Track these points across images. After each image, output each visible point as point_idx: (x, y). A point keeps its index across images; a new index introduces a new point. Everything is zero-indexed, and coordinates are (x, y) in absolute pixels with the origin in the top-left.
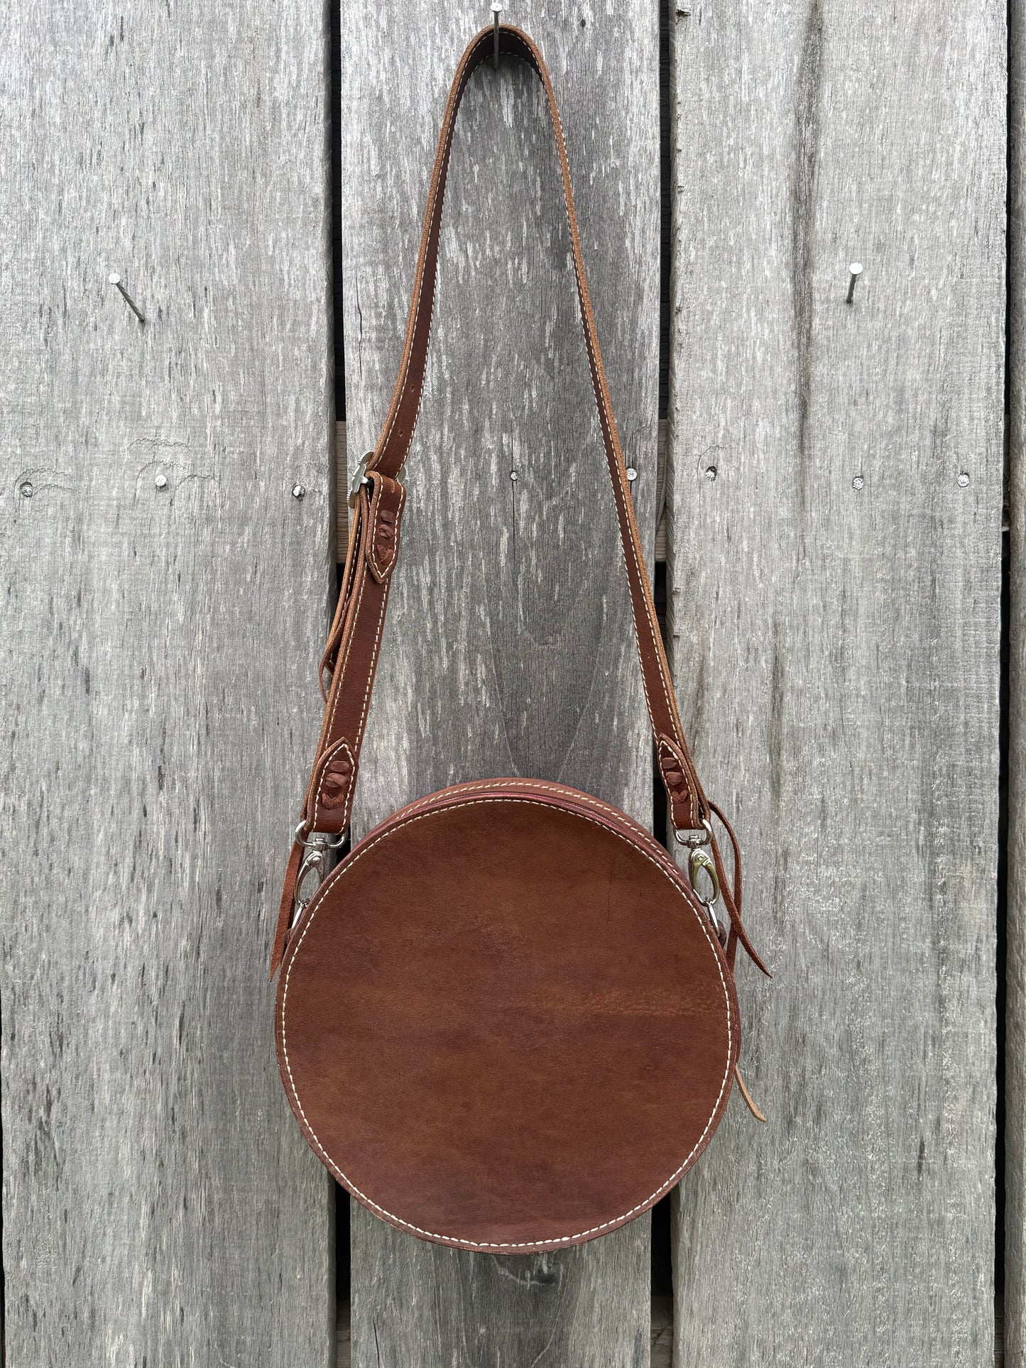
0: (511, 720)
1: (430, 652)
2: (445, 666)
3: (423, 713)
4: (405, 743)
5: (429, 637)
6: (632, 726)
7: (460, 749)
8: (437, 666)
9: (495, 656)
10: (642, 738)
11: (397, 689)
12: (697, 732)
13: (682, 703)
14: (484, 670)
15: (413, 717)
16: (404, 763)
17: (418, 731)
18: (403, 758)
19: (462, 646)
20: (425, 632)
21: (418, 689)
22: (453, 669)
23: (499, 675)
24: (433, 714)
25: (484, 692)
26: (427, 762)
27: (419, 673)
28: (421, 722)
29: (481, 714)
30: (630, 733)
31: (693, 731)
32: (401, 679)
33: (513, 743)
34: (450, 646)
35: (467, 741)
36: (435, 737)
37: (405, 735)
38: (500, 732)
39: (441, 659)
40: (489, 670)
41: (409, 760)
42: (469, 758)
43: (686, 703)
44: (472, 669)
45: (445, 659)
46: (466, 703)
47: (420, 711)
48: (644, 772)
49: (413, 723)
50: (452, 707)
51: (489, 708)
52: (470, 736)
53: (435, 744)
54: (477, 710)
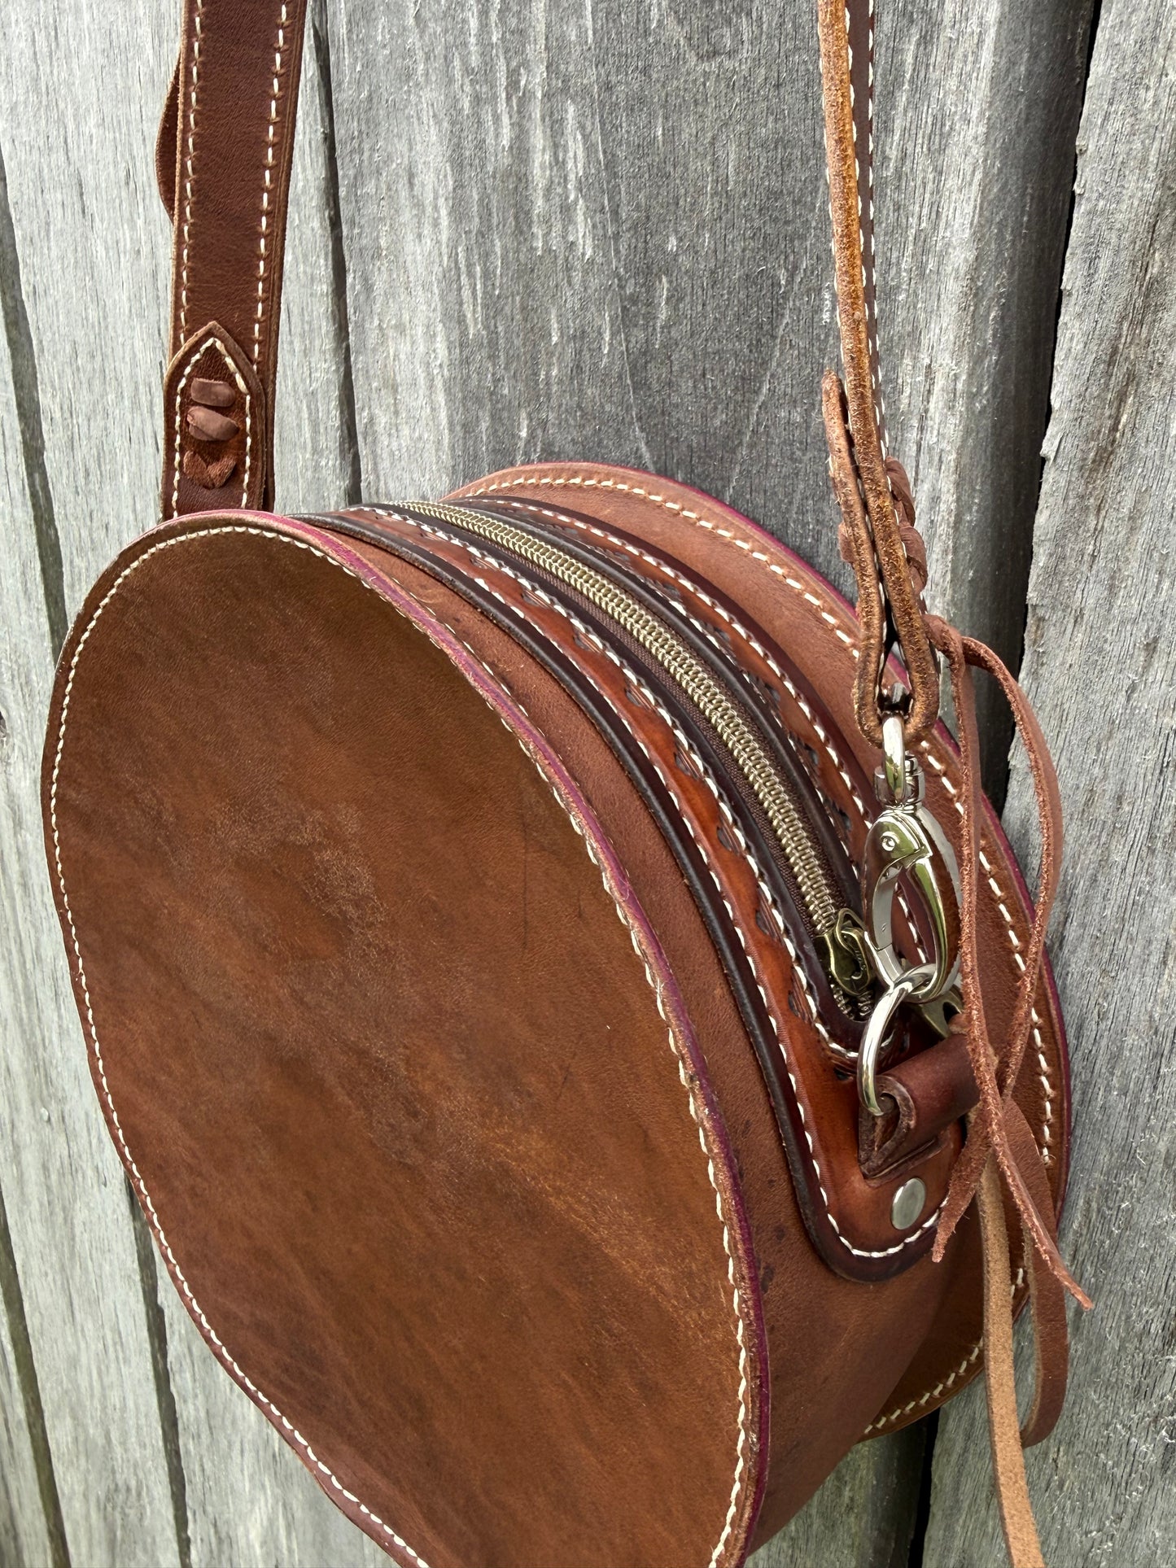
0: (634, 299)
1: (477, 100)
2: (506, 142)
3: (471, 275)
4: (441, 346)
5: (475, 61)
6: (915, 336)
7: (536, 374)
8: (490, 140)
9: (602, 104)
10: (940, 383)
11: (418, 205)
12: (1131, 377)
13: (1092, 261)
14: (581, 154)
15: (451, 280)
16: (441, 398)
17: (461, 320)
18: (439, 383)
19: (536, 79)
20: (465, 44)
21: (458, 212)
22: (520, 150)
23: (611, 164)
24: (487, 275)
25: (580, 218)
26: (479, 401)
27: (458, 164)
28: (466, 294)
29: (577, 277)
30: (907, 361)
31: (1119, 373)
32: (427, 180)
33: (639, 363)
34: (513, 84)
35: (550, 354)
36: (493, 343)
37: (440, 327)
38: (613, 335)
39: (497, 119)
40: (590, 149)
41: (448, 391)
42: (554, 402)
43: (1103, 264)
44: (556, 146)
45: (505, 120)
46: (548, 250)
47: (463, 268)
48: (935, 500)
49: (452, 297)
50: (522, 257)
51: (592, 262)
52: (555, 339)
53: (492, 357)
54: (568, 269)
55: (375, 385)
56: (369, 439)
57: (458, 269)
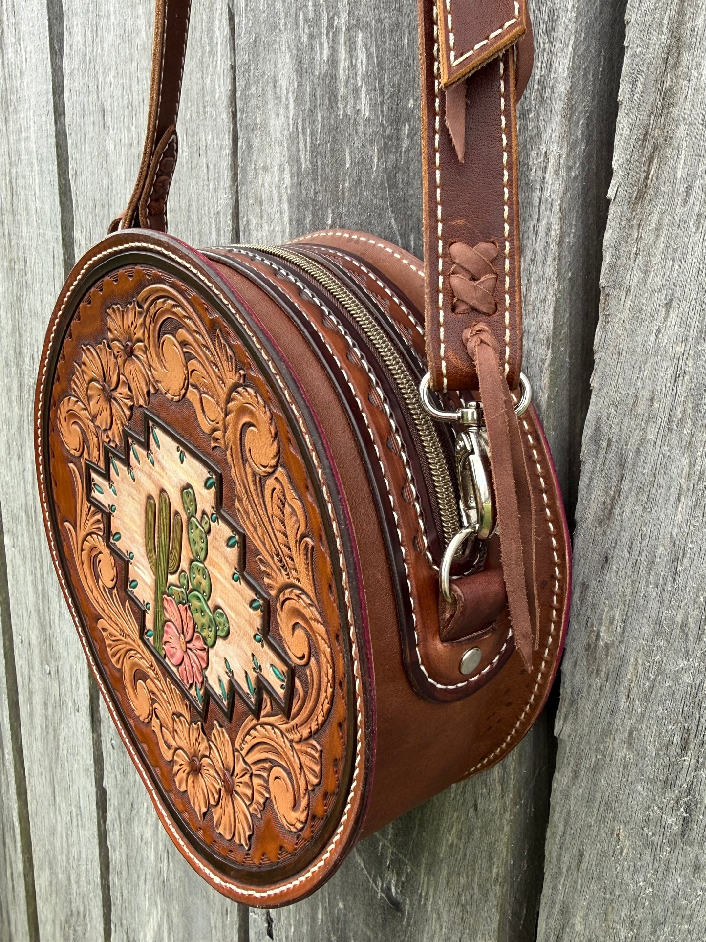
0: (390, 138)
1: (311, 36)
2: (325, 58)
3: (304, 134)
4: (287, 176)
5: (311, 15)
6: (538, 135)
7: (337, 187)
8: (317, 57)
9: (376, 30)
10: (552, 161)
11: (279, 98)
13: (634, 83)
14: (365, 60)
15: (294, 138)
16: (285, 206)
17: (298, 160)
18: (285, 198)
19: (342, 21)
20: (306, 6)
21: (299, 99)
22: (333, 62)
23: (380, 64)
24: (313, 133)
25: (363, 95)
26: (306, 206)
27: (300, 72)
28: (301, 145)
29: (360, 129)
30: (535, 151)
32: (283, 82)
33: (392, 173)
34: (330, 25)
35: (345, 174)
36: (315, 172)
37: (287, 165)
38: (378, 159)
39: (321, 45)
40: (369, 56)
41: (290, 202)
42: (346, 202)
43: (640, 84)
44: (351, 56)
45: (326, 46)
46: (346, 115)
47: (300, 130)
48: (548, 229)
49: (293, 148)
50: (332, 121)
51: (368, 119)
52: (348, 165)
53: (314, 180)
54: (356, 125)
55: (250, 202)
56: (247, 233)
57: (297, 131)
